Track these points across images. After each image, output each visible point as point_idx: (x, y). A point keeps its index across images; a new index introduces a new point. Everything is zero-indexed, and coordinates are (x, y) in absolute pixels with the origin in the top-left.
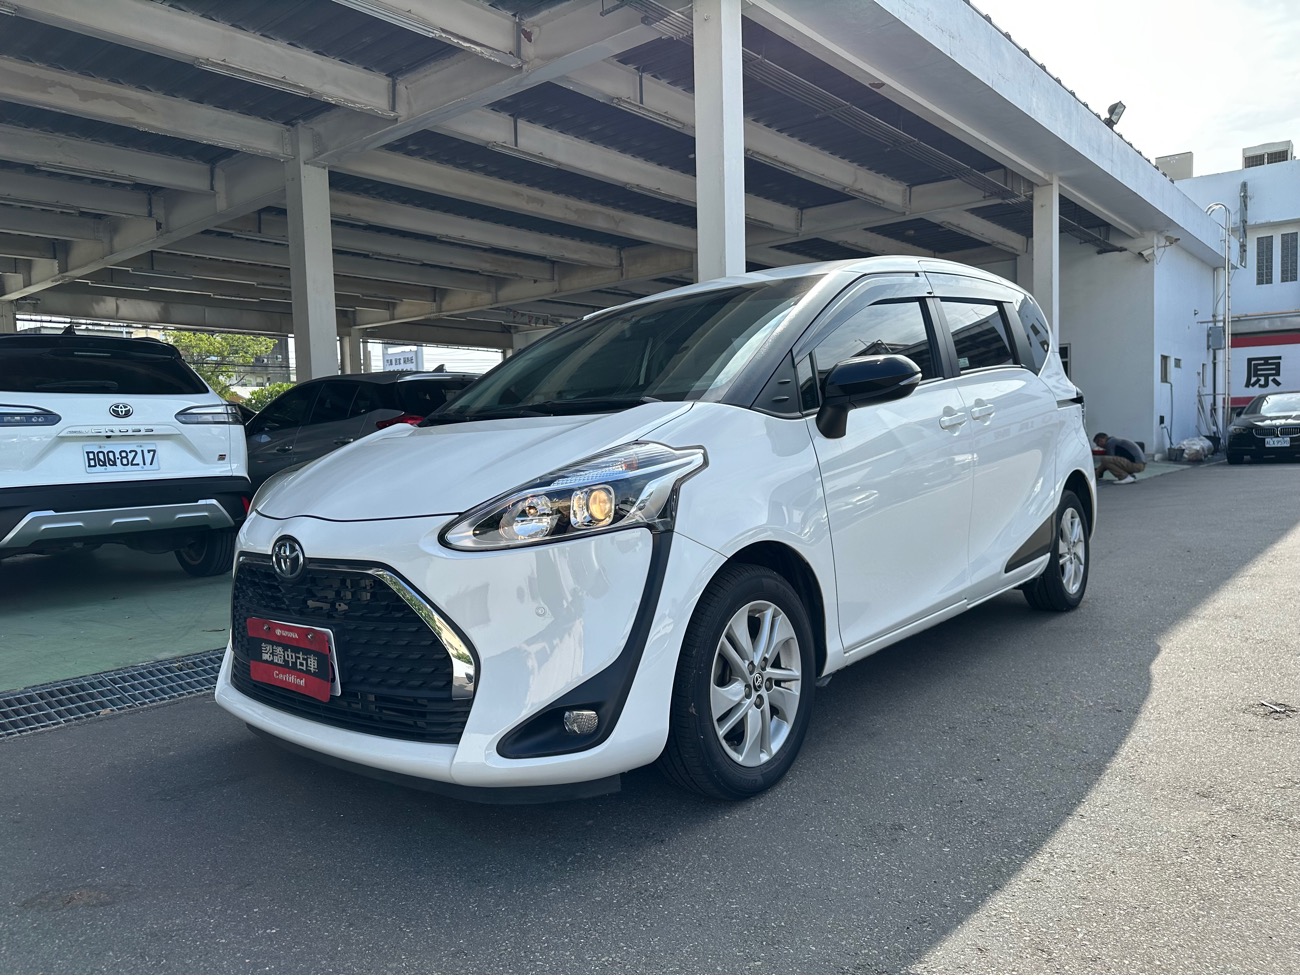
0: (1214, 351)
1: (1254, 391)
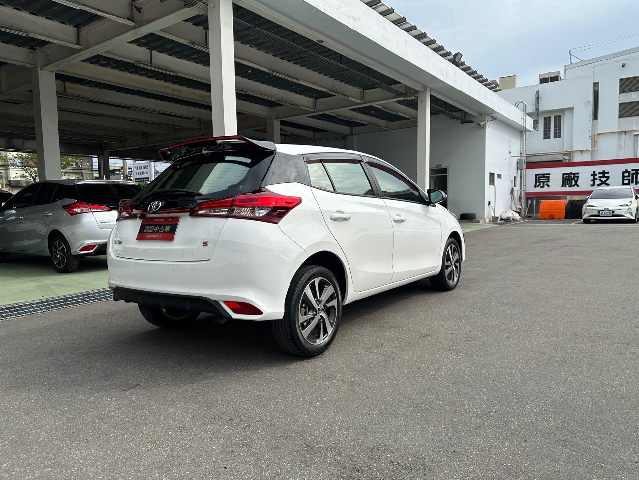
0: (521, 170)
1: (539, 190)
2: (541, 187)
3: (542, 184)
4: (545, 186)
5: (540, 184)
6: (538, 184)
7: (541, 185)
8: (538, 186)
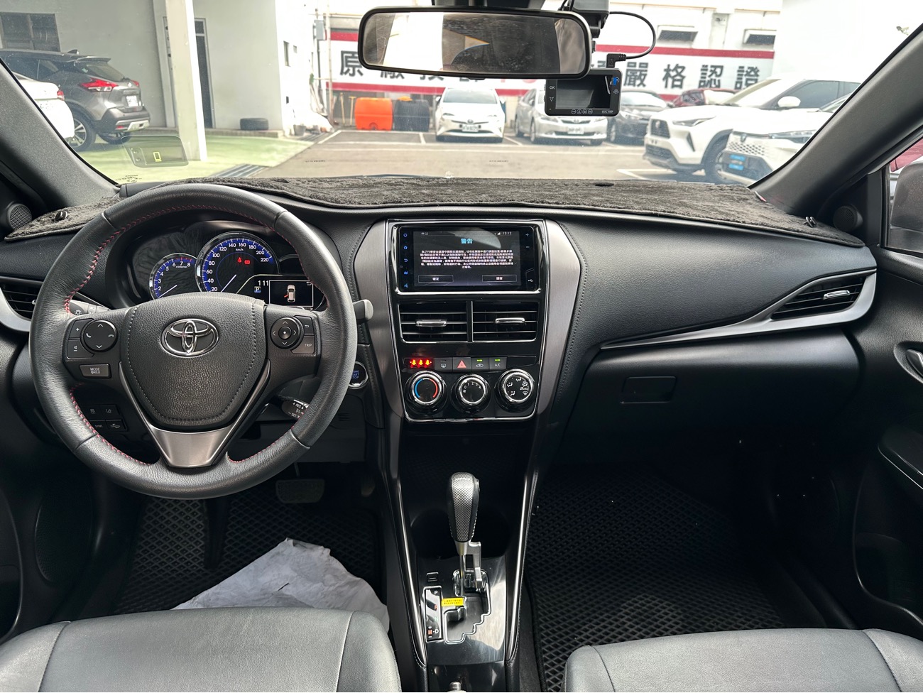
0: (318, 41)
1: (347, 79)
2: (350, 75)
3: (351, 69)
4: (357, 73)
5: (348, 70)
6: (345, 69)
7: (351, 72)
8: (346, 73)
